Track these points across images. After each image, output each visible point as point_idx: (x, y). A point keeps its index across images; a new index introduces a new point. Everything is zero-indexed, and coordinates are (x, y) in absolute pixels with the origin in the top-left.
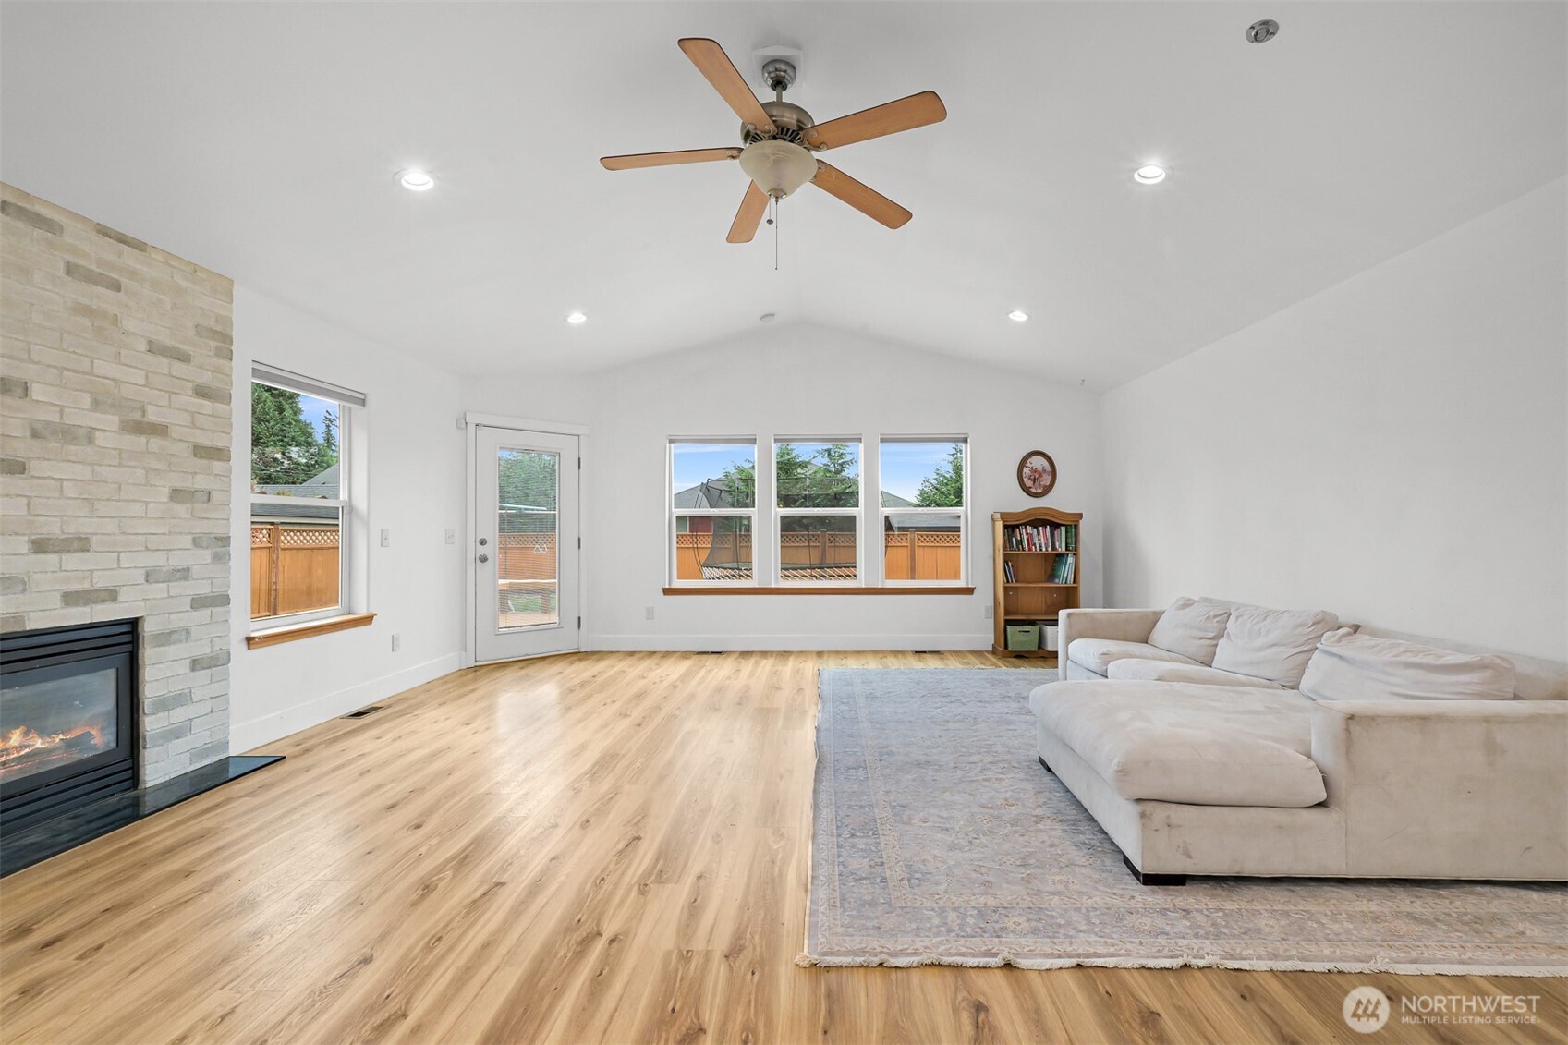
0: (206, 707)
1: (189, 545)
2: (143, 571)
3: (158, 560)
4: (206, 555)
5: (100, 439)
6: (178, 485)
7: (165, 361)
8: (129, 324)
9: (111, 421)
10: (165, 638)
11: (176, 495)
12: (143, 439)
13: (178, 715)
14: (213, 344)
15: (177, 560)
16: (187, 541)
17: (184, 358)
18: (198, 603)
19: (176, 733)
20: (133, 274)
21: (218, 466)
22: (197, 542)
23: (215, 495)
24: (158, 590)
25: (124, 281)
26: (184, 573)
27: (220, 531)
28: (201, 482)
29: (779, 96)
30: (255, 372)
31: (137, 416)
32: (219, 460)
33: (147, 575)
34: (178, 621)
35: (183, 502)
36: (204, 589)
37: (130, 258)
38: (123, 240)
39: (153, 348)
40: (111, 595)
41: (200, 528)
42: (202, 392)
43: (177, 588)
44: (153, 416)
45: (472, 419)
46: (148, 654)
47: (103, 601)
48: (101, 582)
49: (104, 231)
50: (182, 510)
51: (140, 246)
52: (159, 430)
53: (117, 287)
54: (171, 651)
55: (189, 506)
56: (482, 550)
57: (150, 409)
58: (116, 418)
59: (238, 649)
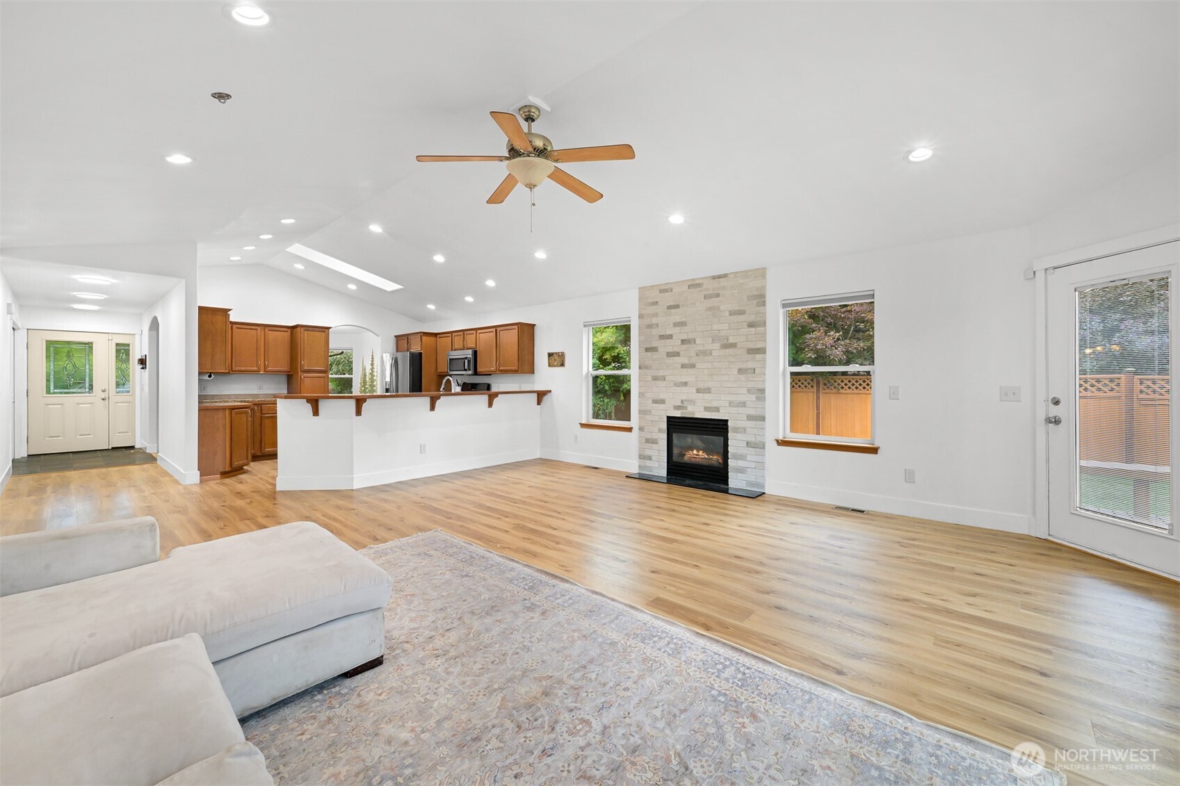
0: (753, 465)
1: (746, 392)
2: (728, 402)
3: (733, 398)
4: (753, 397)
5: (714, 353)
6: (741, 367)
7: (736, 317)
8: (722, 308)
9: (717, 346)
10: (736, 430)
11: (740, 371)
12: (727, 350)
13: (741, 463)
14: (755, 302)
15: (741, 398)
16: (745, 391)
17: (742, 313)
18: (750, 418)
19: (741, 470)
20: (724, 288)
21: (758, 356)
22: (749, 391)
23: (757, 371)
24: (734, 410)
25: (720, 292)
26: (743, 404)
27: (760, 386)
28: (750, 365)
30: (784, 306)
31: (725, 342)
32: (759, 353)
33: (730, 403)
34: (741, 424)
35: (742, 374)
36: (752, 412)
37: (723, 282)
38: (720, 277)
39: (732, 313)
40: (717, 409)
41: (750, 385)
42: (751, 325)
43: (741, 410)
44: (731, 340)
45: (1039, 266)
46: (730, 435)
47: (715, 411)
48: (715, 404)
49: (714, 278)
50: (742, 377)
51: (725, 276)
52: (734, 345)
53: (718, 295)
54: (739, 436)
55: (745, 375)
56: (1054, 411)
57: (730, 338)
58: (719, 344)
59: (771, 446)
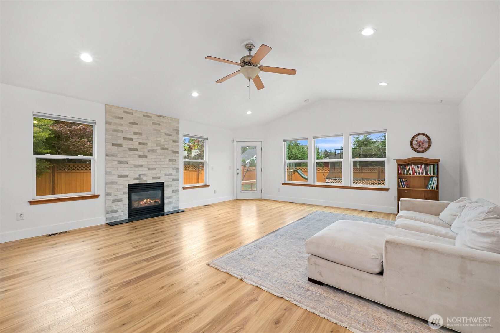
0: (175, 199)
1: (172, 169)
2: (164, 174)
3: (167, 172)
4: (175, 171)
5: (158, 151)
6: (170, 158)
7: (167, 136)
8: (162, 131)
9: (159, 148)
10: (168, 186)
11: (170, 160)
12: (164, 151)
13: (170, 200)
14: (176, 132)
15: (170, 172)
16: (171, 169)
17: (170, 135)
18: (174, 180)
19: (170, 203)
20: (162, 122)
21: (177, 155)
22: (173, 169)
23: (176, 160)
24: (167, 177)
25: (161, 123)
26: (171, 175)
27: (177, 167)
28: (174, 158)
29: (250, 53)
30: (184, 136)
31: (163, 147)
32: (177, 153)
33: (165, 175)
34: (170, 183)
35: (171, 161)
36: (174, 178)
37: (162, 119)
38: (161, 116)
39: (166, 134)
40: (159, 178)
41: (174, 166)
42: (174, 141)
43: (170, 177)
44: (166, 146)
45: (235, 140)
46: (165, 188)
47: (158, 179)
48: (158, 176)
49: (158, 116)
50: (171, 163)
51: (163, 117)
52: (167, 149)
53: (160, 125)
54: (169, 188)
55: (172, 162)
56: (238, 171)
57: (165, 145)
58: (160, 147)
59: (181, 190)
